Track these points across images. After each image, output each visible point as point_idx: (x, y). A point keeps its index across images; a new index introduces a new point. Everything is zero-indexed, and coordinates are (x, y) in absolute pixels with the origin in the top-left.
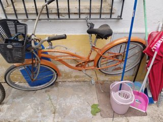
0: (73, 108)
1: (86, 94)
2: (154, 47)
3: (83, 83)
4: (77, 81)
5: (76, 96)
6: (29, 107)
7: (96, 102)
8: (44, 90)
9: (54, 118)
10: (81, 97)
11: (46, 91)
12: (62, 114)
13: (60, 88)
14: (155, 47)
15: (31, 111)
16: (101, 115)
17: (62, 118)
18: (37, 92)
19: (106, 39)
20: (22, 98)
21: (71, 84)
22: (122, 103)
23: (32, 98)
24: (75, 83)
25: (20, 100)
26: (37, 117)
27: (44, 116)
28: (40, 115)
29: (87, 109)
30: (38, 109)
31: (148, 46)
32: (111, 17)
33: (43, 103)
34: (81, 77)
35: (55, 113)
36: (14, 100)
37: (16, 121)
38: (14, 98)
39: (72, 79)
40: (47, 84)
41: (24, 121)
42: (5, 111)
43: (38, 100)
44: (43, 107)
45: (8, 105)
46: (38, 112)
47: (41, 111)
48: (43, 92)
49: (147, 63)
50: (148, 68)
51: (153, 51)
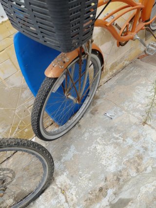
1: (146, 76)
4: (115, 75)
5: (138, 87)
6: (99, 147)
8: (88, 115)
9: (153, 128)
10: (146, 83)
11: (93, 113)
15: (110, 149)
18: (80, 124)
20: (73, 148)
23: (86, 135)
24: (116, 78)
25: (72, 151)
26: (131, 146)
27: (138, 138)
28: (129, 141)
30: (117, 139)
33: (111, 128)
34: (119, 63)
35: (145, 123)
36: (62, 161)
37: (108, 179)
38: (59, 159)
39: (108, 75)
40: (86, 101)
41: (120, 168)
42: (71, 183)
43: (98, 131)
44: (117, 131)
45: (65, 174)
46: (122, 141)
47: (125, 137)
48: (91, 117)
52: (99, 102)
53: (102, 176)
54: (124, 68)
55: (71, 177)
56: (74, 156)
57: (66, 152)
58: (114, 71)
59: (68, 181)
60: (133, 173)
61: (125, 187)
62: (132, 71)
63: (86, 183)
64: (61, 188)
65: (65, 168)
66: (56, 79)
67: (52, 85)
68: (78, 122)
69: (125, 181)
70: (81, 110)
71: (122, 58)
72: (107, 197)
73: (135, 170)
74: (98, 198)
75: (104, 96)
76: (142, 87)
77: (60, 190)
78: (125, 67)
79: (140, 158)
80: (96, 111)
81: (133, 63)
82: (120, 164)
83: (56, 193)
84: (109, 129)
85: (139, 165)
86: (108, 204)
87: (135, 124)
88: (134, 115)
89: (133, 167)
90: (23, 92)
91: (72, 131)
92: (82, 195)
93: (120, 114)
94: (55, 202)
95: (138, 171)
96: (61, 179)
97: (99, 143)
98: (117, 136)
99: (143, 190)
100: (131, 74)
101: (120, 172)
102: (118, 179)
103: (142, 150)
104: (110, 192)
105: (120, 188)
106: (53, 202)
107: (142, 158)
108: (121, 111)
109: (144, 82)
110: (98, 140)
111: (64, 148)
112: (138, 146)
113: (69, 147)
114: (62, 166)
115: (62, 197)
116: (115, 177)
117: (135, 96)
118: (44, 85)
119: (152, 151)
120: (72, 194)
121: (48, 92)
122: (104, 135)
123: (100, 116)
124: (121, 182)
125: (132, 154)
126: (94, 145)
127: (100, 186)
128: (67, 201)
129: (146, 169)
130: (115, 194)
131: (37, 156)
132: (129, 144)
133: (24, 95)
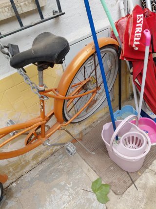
1: (69, 173)
2: (135, 43)
5: (55, 189)
7: (94, 177)
10: (65, 185)
13: (19, 195)
14: (137, 41)
16: (116, 194)
19: (61, 63)
21: (34, 173)
24: (41, 167)
32: (42, 17)
49: (132, 74)
50: (136, 80)
51: (137, 49)
54: (53, 154)
62: (59, 161)
76: (59, 191)
78: (55, 152)
117: (47, 204)
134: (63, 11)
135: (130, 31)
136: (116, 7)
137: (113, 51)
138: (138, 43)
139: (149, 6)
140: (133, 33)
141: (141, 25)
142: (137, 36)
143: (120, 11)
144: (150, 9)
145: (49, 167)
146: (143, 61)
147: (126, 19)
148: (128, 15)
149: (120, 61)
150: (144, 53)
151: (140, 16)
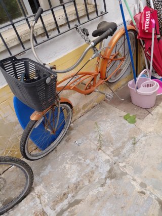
0: (111, 132)
1: (107, 115)
2: (146, 28)
3: (94, 109)
4: (87, 112)
6: (67, 166)
7: (124, 114)
8: (63, 142)
9: (104, 152)
11: (67, 141)
12: (107, 144)
14: (147, 27)
15: (75, 167)
16: (139, 119)
17: (111, 147)
18: (57, 149)
20: (49, 166)
22: (153, 92)
23: (60, 157)
24: (87, 115)
25: (49, 169)
26: (88, 165)
27: (94, 159)
28: (88, 161)
29: (123, 124)
30: (81, 160)
31: (139, 31)
32: (98, 15)
33: (78, 152)
34: (89, 104)
35: (100, 149)
36: (41, 176)
37: (70, 187)
38: (39, 175)
39: (81, 113)
40: (62, 132)
41: (79, 180)
42: (45, 191)
43: (69, 154)
44: (81, 154)
45: (42, 185)
46: (83, 161)
47: (85, 158)
48: (65, 144)
49: (144, 48)
50: (147, 52)
51: (147, 31)
52: (73, 132)
53: (67, 186)
54: (93, 107)
55: (46, 187)
56: (50, 172)
57: (44, 170)
58: (86, 109)
59: (43, 190)
60: (86, 183)
61: (80, 192)
62: (98, 110)
63: (55, 191)
64: (38, 195)
65: (42, 180)
66: (36, 121)
67: (34, 125)
68: (55, 148)
69: (81, 188)
70: (58, 139)
71: (92, 101)
72: (68, 199)
73: (88, 181)
74: (62, 200)
75: (77, 128)
76: (103, 123)
77: (37, 196)
78: (95, 106)
79: (93, 172)
80: (70, 139)
81: (100, 104)
82: (79, 177)
83: (34, 198)
84: (77, 153)
85: (91, 177)
86: (67, 203)
87: (94, 150)
88: (94, 143)
89: (87, 179)
90: (16, 125)
91: (50, 155)
92: (52, 198)
93: (85, 142)
94: (33, 204)
95: (90, 181)
96: (38, 189)
97: (68, 164)
98: (80, 158)
99: (91, 193)
100: (97, 112)
101: (79, 182)
102: (77, 187)
103: (95, 167)
104: (70, 195)
105: (77, 193)
106: (31, 204)
107: (93, 173)
108: (86, 140)
109: (105, 119)
110: (68, 161)
111: (43, 166)
112: (92, 165)
113: (47, 166)
114: (40, 180)
115: (38, 201)
116: (75, 186)
118: (29, 125)
119: (101, 168)
120: (45, 198)
121: (31, 128)
122: (72, 157)
123: (71, 143)
124: (78, 189)
125: (88, 170)
126: (64, 165)
127: (64, 192)
128: (41, 203)
129: (94, 180)
130: (73, 196)
131: (22, 169)
132: (88, 163)
133: (16, 128)
134: (107, 11)
135: (142, 22)
136: (133, 8)
137: (133, 34)
138: (148, 28)
139: (153, 7)
140: (144, 23)
141: (149, 17)
142: (147, 24)
143: (135, 10)
144: (153, 8)
145: (92, 114)
146: (151, 39)
147: (139, 15)
148: (140, 12)
149: (137, 40)
150: (152, 33)
151: (148, 12)
